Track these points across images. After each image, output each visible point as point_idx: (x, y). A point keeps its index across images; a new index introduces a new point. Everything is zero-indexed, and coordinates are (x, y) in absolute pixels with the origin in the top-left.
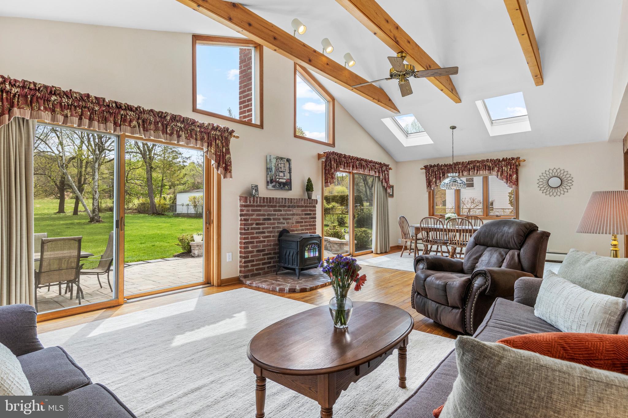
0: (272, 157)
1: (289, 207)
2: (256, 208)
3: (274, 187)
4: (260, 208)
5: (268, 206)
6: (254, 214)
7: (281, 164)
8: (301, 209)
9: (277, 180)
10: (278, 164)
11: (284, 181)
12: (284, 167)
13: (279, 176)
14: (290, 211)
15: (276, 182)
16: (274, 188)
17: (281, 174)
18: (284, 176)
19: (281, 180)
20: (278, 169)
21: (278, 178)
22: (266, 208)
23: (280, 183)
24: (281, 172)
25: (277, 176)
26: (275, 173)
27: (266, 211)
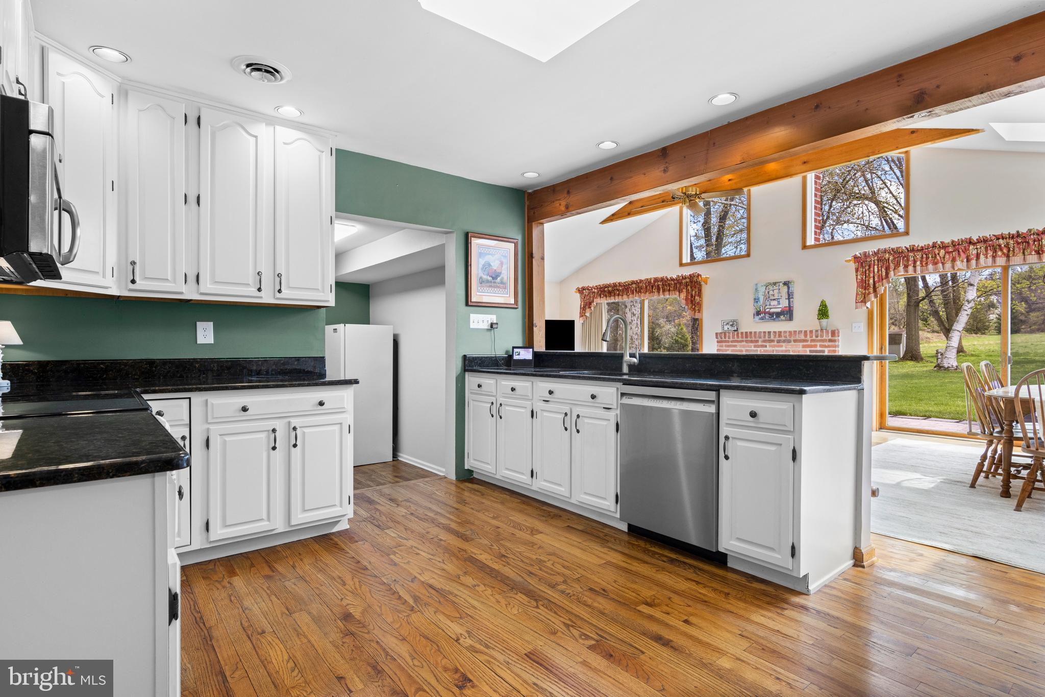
0: (759, 285)
1: (779, 341)
2: (730, 344)
3: (763, 319)
4: (736, 344)
5: (746, 341)
6: (728, 350)
7: (773, 290)
8: (801, 344)
9: (767, 310)
10: (768, 292)
11: (779, 310)
12: (779, 293)
13: (770, 305)
14: (782, 346)
15: (765, 313)
16: (761, 321)
17: (775, 303)
18: (779, 303)
19: (772, 310)
20: (768, 298)
21: (767, 308)
22: (744, 343)
23: (771, 314)
24: (774, 300)
25: (766, 306)
26: (763, 303)
27: (744, 346)
